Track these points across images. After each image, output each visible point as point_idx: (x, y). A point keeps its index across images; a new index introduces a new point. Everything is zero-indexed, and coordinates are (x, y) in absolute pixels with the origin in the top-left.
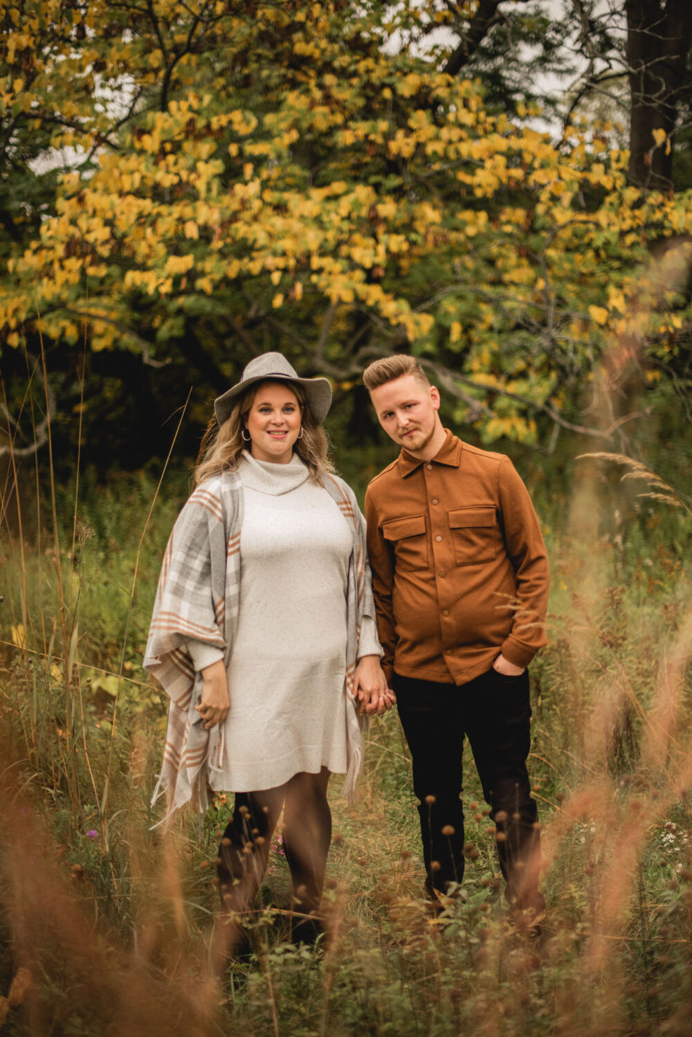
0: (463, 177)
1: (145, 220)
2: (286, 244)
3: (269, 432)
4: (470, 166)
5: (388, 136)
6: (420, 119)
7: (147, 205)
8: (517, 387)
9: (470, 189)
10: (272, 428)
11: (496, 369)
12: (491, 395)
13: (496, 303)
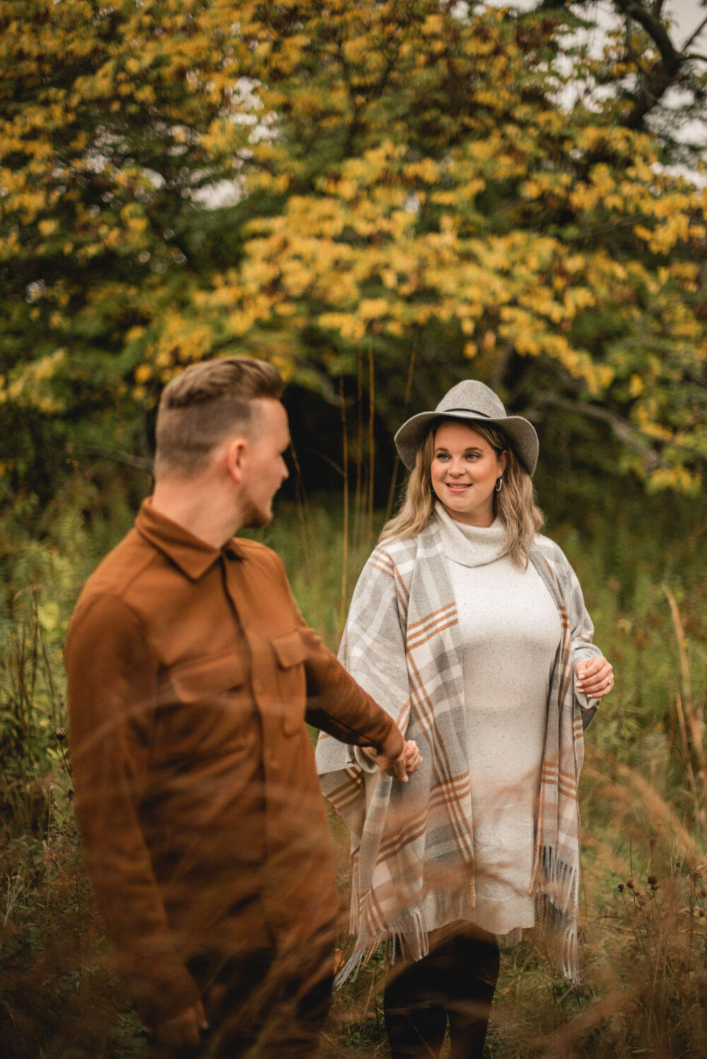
0: (642, 233)
1: (340, 266)
2: (473, 293)
3: (448, 485)
4: (651, 222)
5: (570, 189)
6: (601, 173)
7: (344, 251)
8: (683, 440)
9: (645, 244)
10: (450, 480)
11: (663, 421)
12: (658, 445)
13: (663, 355)
